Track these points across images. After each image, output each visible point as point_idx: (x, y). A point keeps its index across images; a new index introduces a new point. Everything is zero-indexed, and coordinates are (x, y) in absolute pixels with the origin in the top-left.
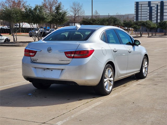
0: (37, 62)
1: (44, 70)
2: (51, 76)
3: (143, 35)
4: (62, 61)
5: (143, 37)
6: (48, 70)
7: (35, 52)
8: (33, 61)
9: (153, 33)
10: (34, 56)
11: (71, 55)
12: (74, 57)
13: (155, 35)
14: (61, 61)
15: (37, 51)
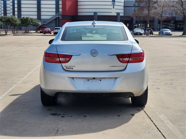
0: (73, 70)
1: (88, 80)
2: (100, 88)
3: (8, 33)
4: (114, 66)
5: (8, 35)
6: (94, 80)
7: (70, 57)
8: (66, 69)
9: (14, 31)
10: (68, 62)
11: (123, 59)
12: (129, 62)
13: (17, 33)
14: (112, 67)
15: (72, 55)
